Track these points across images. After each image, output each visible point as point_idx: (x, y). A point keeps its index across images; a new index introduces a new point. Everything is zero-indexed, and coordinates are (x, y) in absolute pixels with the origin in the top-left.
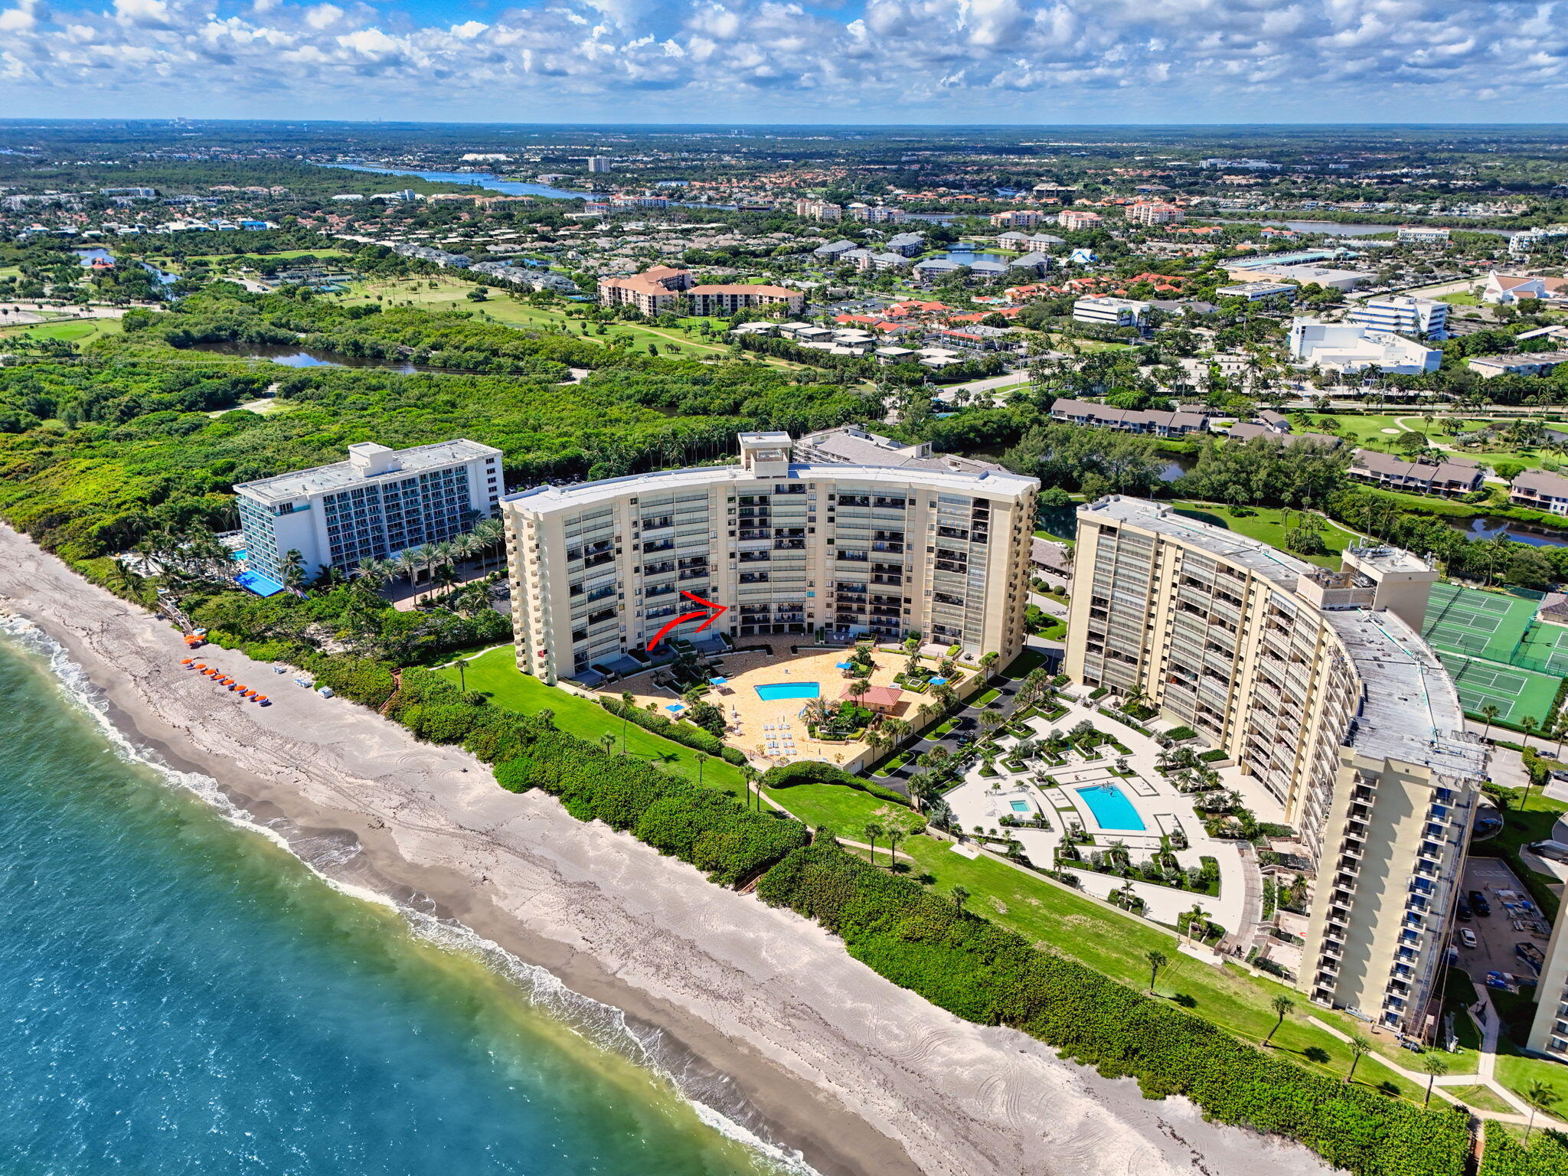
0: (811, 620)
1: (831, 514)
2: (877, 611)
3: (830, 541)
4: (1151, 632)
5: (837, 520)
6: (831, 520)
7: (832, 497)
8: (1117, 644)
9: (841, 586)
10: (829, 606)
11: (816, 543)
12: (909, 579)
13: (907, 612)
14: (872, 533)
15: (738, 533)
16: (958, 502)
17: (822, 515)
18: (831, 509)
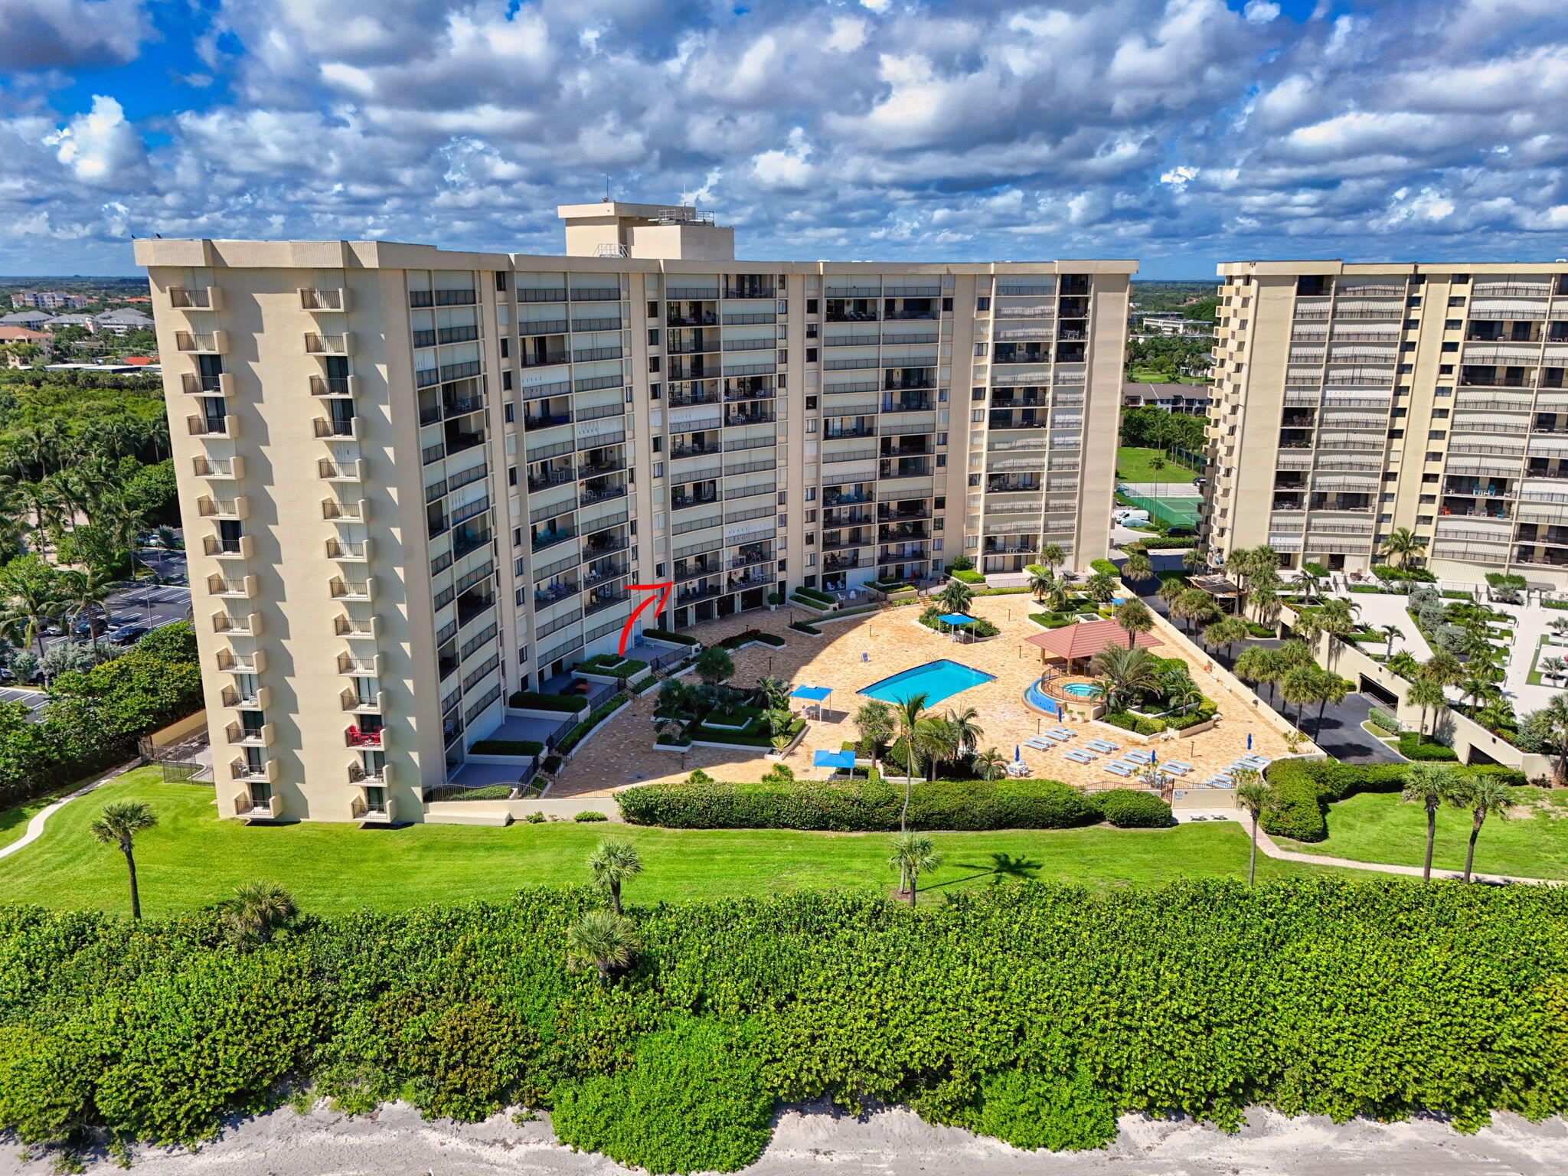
0: (780, 576)
1: (811, 343)
2: (885, 535)
3: (812, 402)
4: (1397, 443)
5: (826, 354)
6: (812, 355)
7: (812, 306)
8: (1332, 483)
9: (832, 494)
10: (810, 540)
11: (789, 404)
12: (942, 461)
13: (940, 524)
14: (880, 376)
15: (665, 391)
16: (1031, 290)
17: (797, 344)
18: (812, 334)
